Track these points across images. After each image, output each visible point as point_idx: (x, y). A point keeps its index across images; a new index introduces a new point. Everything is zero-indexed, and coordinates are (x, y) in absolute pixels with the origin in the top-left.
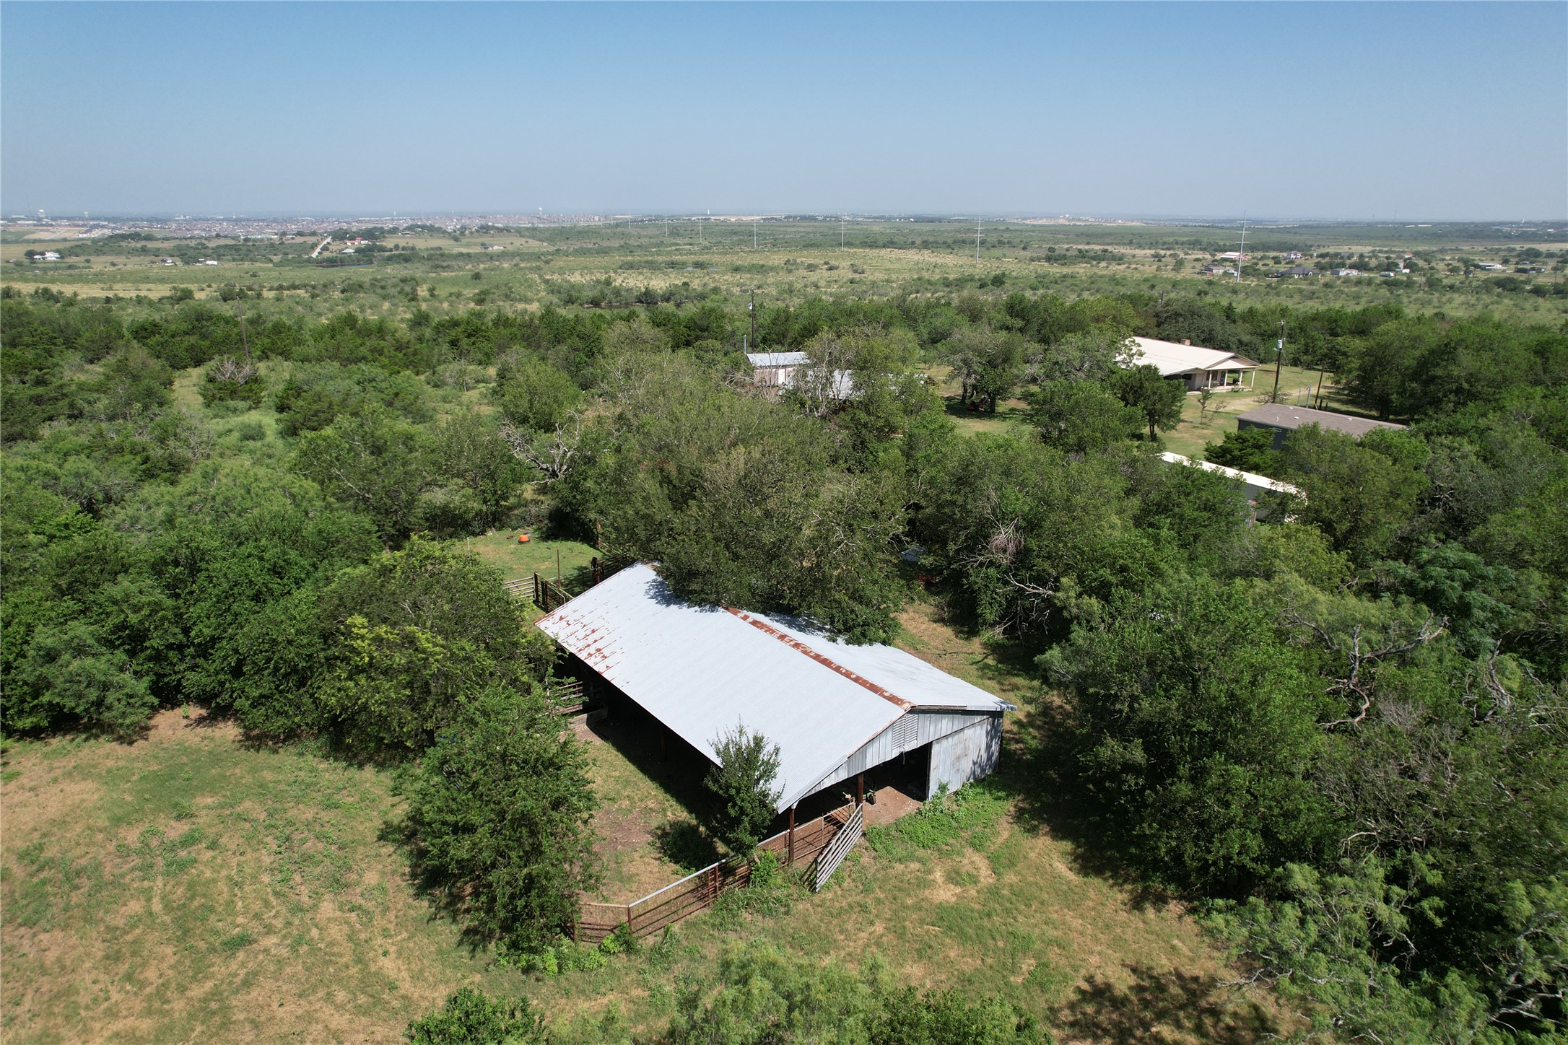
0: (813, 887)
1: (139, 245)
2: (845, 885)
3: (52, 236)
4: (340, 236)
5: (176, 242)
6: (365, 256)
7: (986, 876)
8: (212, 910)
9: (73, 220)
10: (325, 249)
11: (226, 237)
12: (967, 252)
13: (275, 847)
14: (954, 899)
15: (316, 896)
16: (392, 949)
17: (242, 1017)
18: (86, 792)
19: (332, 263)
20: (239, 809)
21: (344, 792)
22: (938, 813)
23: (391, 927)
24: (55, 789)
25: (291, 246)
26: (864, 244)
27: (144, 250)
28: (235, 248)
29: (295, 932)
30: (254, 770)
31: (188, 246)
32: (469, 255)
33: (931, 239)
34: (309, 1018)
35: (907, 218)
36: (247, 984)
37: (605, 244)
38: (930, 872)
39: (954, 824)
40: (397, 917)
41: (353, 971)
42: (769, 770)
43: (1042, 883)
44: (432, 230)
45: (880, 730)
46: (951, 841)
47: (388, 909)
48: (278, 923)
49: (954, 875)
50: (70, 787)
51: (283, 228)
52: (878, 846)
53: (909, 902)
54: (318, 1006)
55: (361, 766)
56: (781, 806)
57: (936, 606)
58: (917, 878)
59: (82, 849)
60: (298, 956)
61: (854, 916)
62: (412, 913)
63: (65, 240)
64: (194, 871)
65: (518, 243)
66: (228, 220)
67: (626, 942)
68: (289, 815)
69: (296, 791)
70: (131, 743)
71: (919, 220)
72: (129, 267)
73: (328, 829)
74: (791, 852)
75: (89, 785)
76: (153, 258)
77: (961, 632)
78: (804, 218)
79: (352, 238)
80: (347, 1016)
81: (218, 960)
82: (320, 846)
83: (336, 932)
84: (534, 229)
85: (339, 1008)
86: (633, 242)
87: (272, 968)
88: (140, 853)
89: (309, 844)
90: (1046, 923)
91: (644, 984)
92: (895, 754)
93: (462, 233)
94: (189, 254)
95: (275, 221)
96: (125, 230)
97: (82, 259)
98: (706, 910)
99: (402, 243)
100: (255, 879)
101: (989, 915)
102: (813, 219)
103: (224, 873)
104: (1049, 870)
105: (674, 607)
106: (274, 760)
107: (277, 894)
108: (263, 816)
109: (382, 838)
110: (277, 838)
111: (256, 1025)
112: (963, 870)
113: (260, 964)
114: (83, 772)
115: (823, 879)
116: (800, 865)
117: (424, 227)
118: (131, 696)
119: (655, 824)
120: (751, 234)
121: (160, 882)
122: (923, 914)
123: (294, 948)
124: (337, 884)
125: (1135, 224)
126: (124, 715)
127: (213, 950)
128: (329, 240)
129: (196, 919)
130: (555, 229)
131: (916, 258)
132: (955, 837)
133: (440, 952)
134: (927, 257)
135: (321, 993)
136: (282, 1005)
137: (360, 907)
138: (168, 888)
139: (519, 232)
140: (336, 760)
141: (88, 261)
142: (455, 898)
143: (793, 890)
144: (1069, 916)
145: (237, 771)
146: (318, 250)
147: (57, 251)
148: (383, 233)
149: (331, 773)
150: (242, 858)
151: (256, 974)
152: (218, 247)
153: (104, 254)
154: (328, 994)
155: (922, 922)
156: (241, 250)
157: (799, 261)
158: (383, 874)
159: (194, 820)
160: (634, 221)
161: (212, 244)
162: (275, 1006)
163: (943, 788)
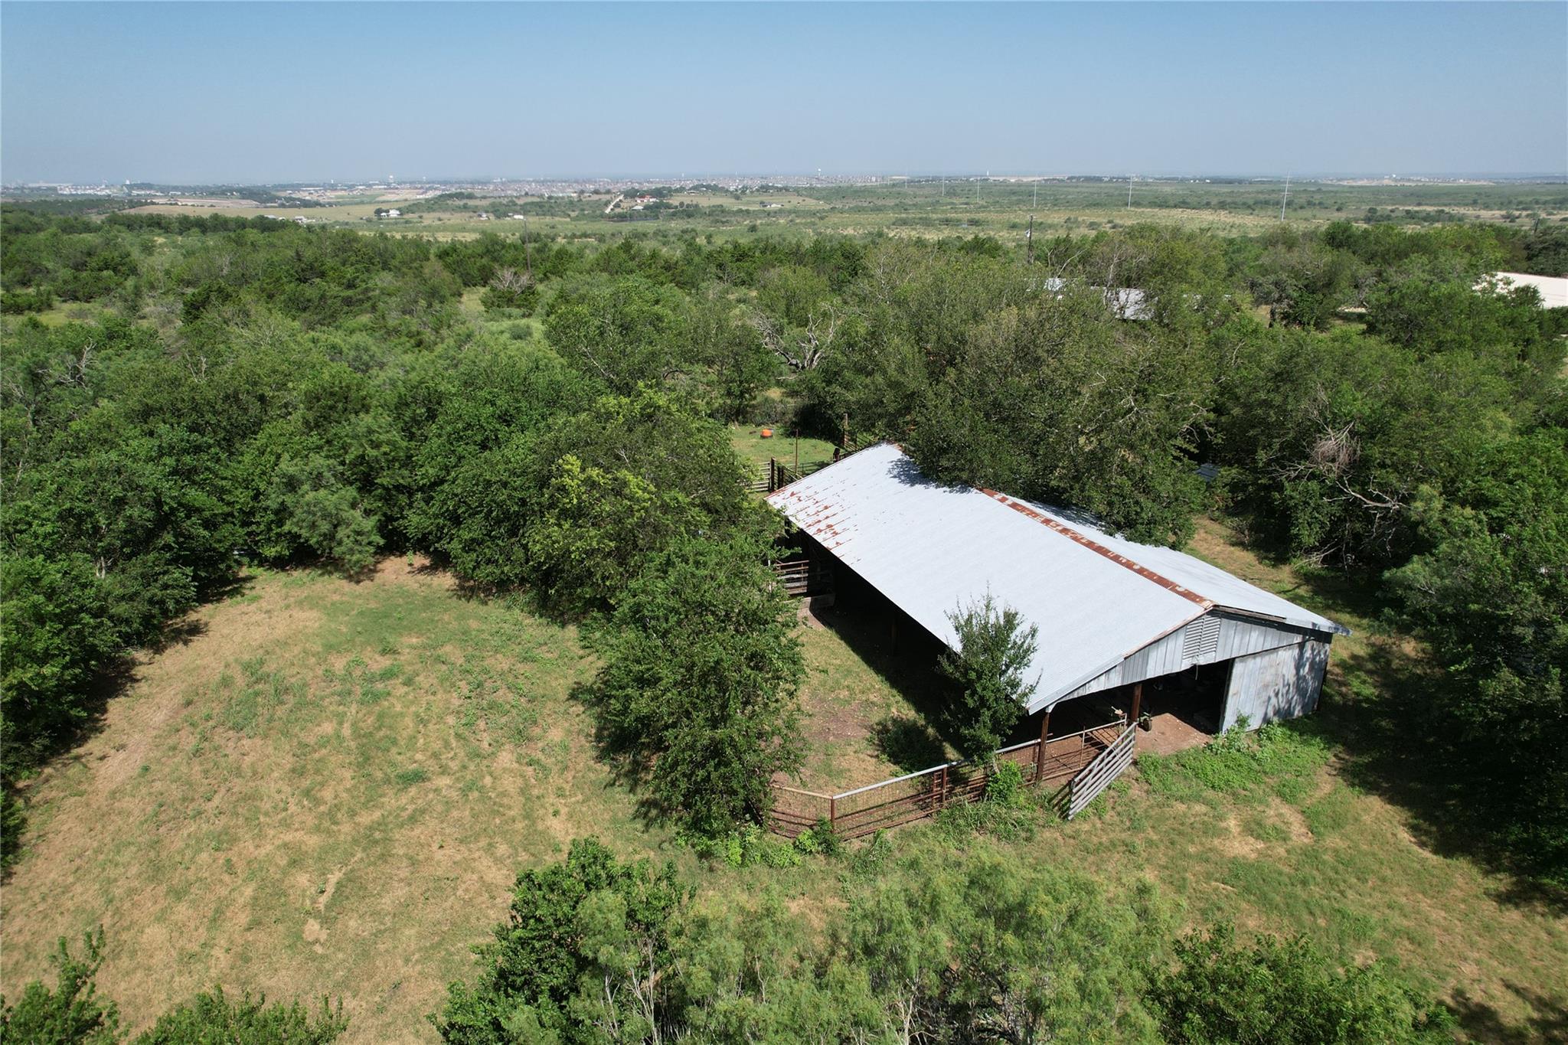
0: (1064, 814)
1: (461, 203)
2: (1107, 817)
3: (397, 198)
4: (632, 194)
5: (492, 200)
6: (652, 211)
7: (1299, 833)
8: (395, 742)
9: (413, 184)
10: (617, 205)
11: (533, 195)
12: (1270, 213)
13: (466, 692)
14: (1253, 856)
15: (496, 744)
16: (564, 810)
17: (401, 852)
18: (310, 619)
19: (622, 218)
20: (440, 652)
21: (545, 648)
22: (1233, 751)
23: (567, 787)
24: (286, 614)
25: (588, 203)
26: (1153, 204)
27: (465, 207)
28: (540, 205)
29: (469, 777)
30: (461, 618)
31: (500, 203)
32: (748, 211)
33: (1229, 200)
34: (466, 865)
35: (1203, 180)
36: (413, 819)
37: (880, 203)
38: (1221, 818)
39: (1254, 765)
40: (574, 777)
41: (519, 826)
42: (1021, 657)
43: (1381, 855)
44: (714, 189)
45: (1169, 629)
46: (1250, 785)
47: (567, 768)
48: (454, 765)
49: (1253, 826)
50: (298, 614)
51: (583, 188)
52: (1153, 778)
53: (1192, 849)
54: (477, 855)
55: (563, 625)
56: (1033, 705)
57: (1233, 528)
58: (1204, 823)
59: (295, 670)
60: (467, 801)
61: (1117, 856)
62: (592, 776)
63: (406, 200)
64: (386, 703)
65: (795, 201)
66: (536, 182)
67: (825, 841)
68: (485, 663)
69: (496, 641)
70: (358, 582)
71: (1215, 181)
72: (451, 222)
73: (521, 681)
74: (1040, 766)
75: (314, 614)
76: (472, 214)
77: (1266, 558)
78: (1088, 179)
79: (642, 196)
80: (505, 872)
81: (391, 793)
82: (510, 696)
83: (510, 784)
84: (812, 188)
85: (498, 861)
86: (908, 201)
87: (439, 808)
88: (343, 680)
89: (500, 693)
90: (1389, 907)
91: (844, 894)
92: (1186, 665)
93: (743, 192)
94: (500, 210)
95: (576, 182)
96: (453, 190)
97: (416, 215)
98: (927, 821)
99: (687, 201)
100: (441, 719)
101: (1304, 883)
102: (1099, 179)
103: (413, 709)
104: (1392, 841)
105: (919, 487)
106: (482, 610)
107: (458, 736)
108: (461, 661)
109: (573, 696)
110: (469, 684)
111: (413, 862)
112: (1269, 822)
113: (429, 804)
114: (311, 603)
115: (1078, 805)
116: (1050, 787)
117: (708, 187)
118: (359, 533)
119: (876, 719)
120: (1031, 194)
121: (354, 708)
122: (1210, 867)
123: (465, 792)
124: (521, 736)
125: (1482, 183)
126: (352, 551)
127: (387, 781)
128: (621, 197)
129: (378, 748)
130: (832, 188)
131: (1211, 218)
132: (1257, 782)
133: (614, 820)
134: (1223, 217)
135: (483, 842)
136: (441, 847)
137: (538, 762)
138: (360, 715)
139: (798, 191)
140: (541, 616)
141: (421, 217)
142: (637, 768)
143: (1039, 813)
144: (1425, 904)
145: (446, 618)
146: (611, 207)
147: (398, 209)
148: (671, 192)
149: (534, 628)
150: (432, 698)
151: (423, 812)
152: (526, 204)
153: (434, 211)
154: (490, 844)
155: (1209, 876)
156: (544, 207)
157: (1080, 219)
158: (569, 732)
159: (396, 656)
160: (910, 182)
161: (520, 202)
162: (435, 847)
163: (1242, 722)
